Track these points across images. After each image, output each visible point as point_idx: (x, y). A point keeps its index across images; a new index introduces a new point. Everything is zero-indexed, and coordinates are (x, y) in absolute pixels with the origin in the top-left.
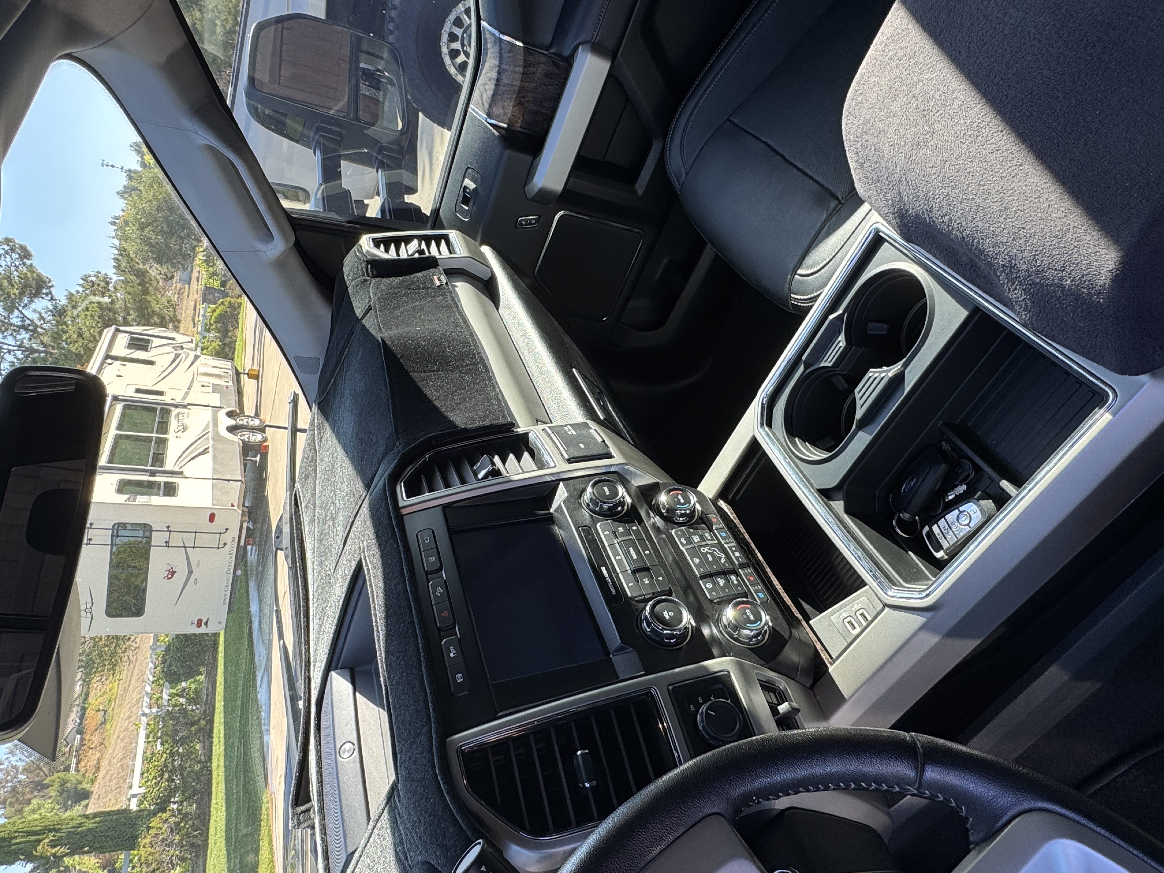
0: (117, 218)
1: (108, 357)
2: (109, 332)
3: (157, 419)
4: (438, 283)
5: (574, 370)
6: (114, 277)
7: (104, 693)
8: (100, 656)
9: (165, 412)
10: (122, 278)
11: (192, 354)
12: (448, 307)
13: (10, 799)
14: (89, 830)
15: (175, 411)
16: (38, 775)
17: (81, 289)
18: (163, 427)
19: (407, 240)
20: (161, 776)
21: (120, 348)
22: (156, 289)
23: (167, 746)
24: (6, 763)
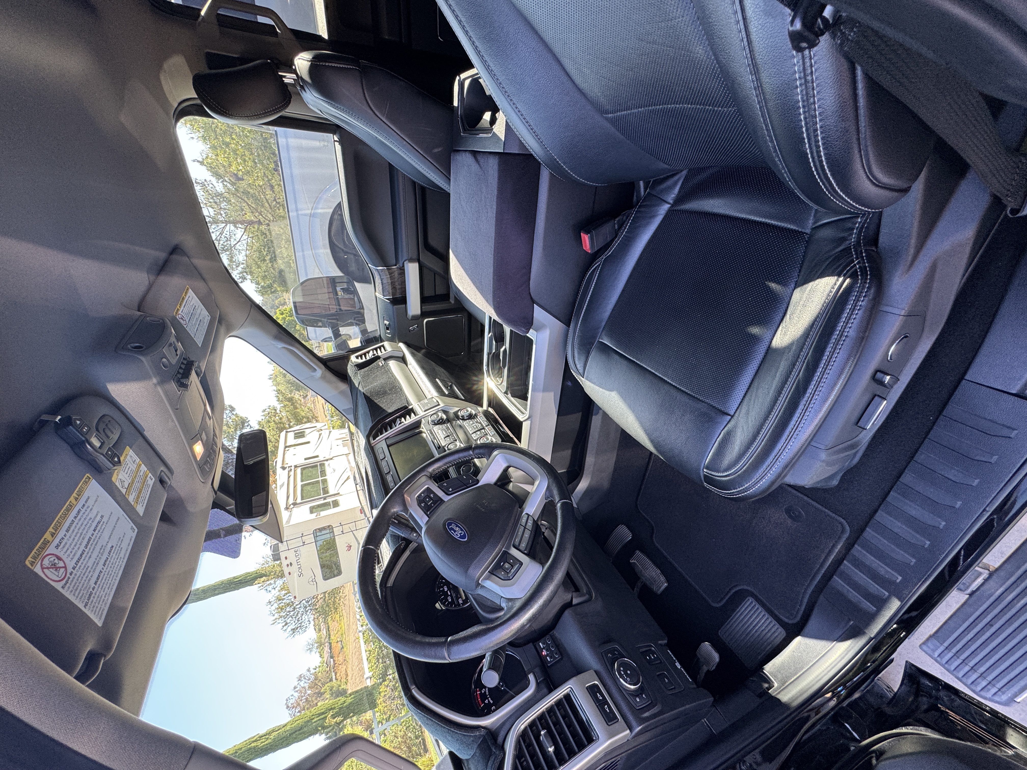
0: (271, 375)
1: (286, 447)
2: (283, 434)
3: (319, 471)
4: (381, 365)
5: (437, 380)
6: (278, 406)
7: (338, 631)
8: (328, 606)
9: (322, 465)
10: (282, 405)
11: (328, 431)
12: (387, 372)
13: (307, 706)
14: (350, 703)
15: (326, 463)
16: (317, 689)
17: (263, 418)
18: (323, 473)
19: (368, 352)
20: (378, 661)
21: (291, 440)
22: (301, 405)
23: (376, 644)
24: (299, 686)
